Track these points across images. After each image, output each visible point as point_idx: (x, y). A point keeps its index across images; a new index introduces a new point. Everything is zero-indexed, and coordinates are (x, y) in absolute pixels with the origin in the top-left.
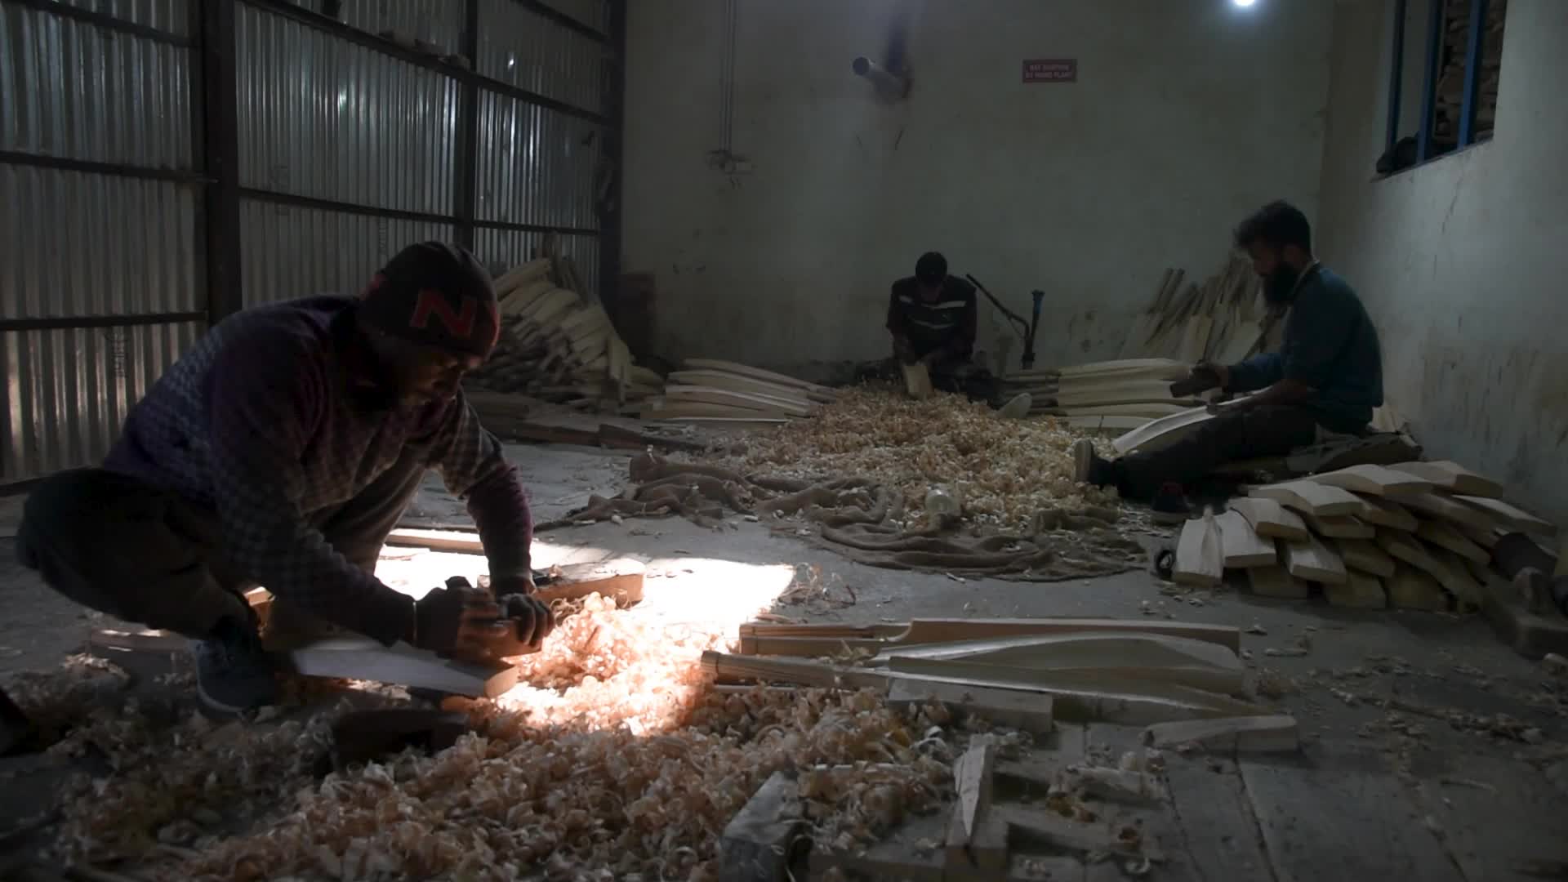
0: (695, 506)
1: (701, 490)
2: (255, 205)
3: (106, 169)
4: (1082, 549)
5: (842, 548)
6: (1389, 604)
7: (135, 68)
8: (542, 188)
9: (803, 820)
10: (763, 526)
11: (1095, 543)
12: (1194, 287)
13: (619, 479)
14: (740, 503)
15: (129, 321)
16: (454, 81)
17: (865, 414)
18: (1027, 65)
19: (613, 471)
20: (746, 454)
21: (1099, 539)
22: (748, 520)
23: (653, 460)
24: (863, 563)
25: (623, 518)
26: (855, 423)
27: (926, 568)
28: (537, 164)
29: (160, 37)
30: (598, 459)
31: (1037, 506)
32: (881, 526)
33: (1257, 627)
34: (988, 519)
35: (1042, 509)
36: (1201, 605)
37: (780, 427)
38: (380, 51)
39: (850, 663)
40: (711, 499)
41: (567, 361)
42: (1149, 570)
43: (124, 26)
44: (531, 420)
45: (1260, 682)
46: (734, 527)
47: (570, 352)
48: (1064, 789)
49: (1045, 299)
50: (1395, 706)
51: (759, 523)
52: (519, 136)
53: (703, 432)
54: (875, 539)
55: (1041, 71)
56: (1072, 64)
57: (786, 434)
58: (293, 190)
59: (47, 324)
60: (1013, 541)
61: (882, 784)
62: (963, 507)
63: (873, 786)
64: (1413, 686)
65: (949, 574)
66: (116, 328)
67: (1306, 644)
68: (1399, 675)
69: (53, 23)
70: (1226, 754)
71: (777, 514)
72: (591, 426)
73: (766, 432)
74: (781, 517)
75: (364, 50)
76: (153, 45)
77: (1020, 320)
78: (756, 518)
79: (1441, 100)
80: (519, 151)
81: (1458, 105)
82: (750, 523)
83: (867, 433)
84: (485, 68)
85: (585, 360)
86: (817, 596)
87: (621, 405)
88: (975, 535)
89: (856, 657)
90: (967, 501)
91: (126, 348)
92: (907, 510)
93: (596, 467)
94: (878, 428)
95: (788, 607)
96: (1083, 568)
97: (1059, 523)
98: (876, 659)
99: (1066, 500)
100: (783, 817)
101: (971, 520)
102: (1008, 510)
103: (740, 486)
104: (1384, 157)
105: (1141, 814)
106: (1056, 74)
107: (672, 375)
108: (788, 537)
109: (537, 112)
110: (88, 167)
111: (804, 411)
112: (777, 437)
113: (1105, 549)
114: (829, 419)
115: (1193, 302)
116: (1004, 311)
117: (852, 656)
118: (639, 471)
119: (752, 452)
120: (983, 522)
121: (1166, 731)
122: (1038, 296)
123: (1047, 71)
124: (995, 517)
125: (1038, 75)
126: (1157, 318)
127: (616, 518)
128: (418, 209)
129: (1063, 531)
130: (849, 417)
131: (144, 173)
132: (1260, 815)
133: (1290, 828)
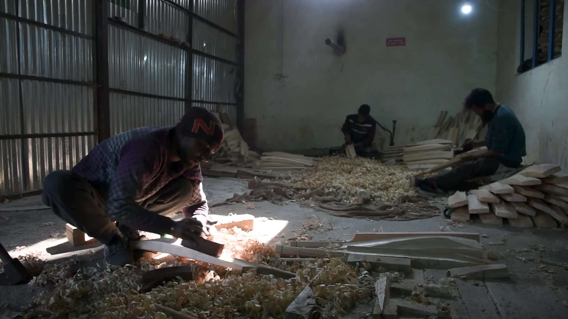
0: (272, 197)
1: (274, 191)
2: (115, 94)
3: (63, 82)
4: (416, 209)
5: (327, 210)
6: (535, 225)
7: (73, 47)
8: (216, 89)
9: (316, 306)
10: (298, 203)
11: (421, 207)
12: (451, 117)
13: (245, 189)
14: (289, 196)
15: (70, 135)
16: (184, 51)
17: (333, 165)
18: (388, 40)
19: (242, 186)
20: (291, 179)
21: (422, 206)
22: (292, 202)
23: (257, 181)
24: (335, 215)
25: (246, 202)
26: (330, 168)
27: (358, 217)
28: (214, 80)
29: (82, 36)
30: (237, 182)
31: (398, 195)
32: (341, 203)
33: (485, 235)
34: (380, 200)
35: (400, 196)
36: (462, 228)
37: (302, 170)
38: (159, 41)
39: (332, 249)
40: (277, 194)
41: (226, 149)
42: (442, 216)
43: (69, 32)
44: (212, 169)
45: (488, 254)
46: (286, 204)
47: (226, 145)
48: (418, 293)
49: (397, 123)
50: (542, 262)
51: (296, 202)
52: (208, 70)
53: (275, 172)
54: (339, 207)
55: (393, 42)
56: (404, 39)
57: (305, 173)
58: (128, 89)
59: (42, 136)
60: (390, 207)
61: (347, 291)
62: (371, 196)
63: (343, 292)
64: (548, 255)
65: (367, 219)
66: (66, 137)
67: (504, 240)
68: (542, 251)
69: (45, 32)
70: (479, 279)
71: (302, 199)
72: (234, 171)
73: (298, 172)
74: (304, 200)
75: (153, 40)
76: (80, 39)
77: (388, 131)
78: (295, 201)
79: (540, 46)
80: (207, 76)
81: (546, 47)
82: (292, 203)
83: (334, 171)
84: (195, 47)
85: (232, 148)
86: (319, 227)
87: (245, 164)
88: (375, 205)
89: (334, 247)
90: (372, 193)
91: (69, 144)
92: (350, 197)
93: (236, 185)
94: (338, 169)
95: (307, 231)
96: (417, 216)
97: (407, 201)
98: (342, 247)
99: (409, 192)
100: (308, 304)
101: (374, 200)
102: (387, 196)
103: (289, 190)
104: (519, 67)
105: (448, 302)
106: (398, 43)
107: (263, 154)
108: (307, 207)
109: (214, 62)
110: (57, 81)
111: (311, 164)
112: (302, 173)
113: (425, 209)
114: (320, 167)
115: (451, 123)
116: (382, 128)
117: (333, 246)
118: (251, 186)
119: (293, 179)
120: (379, 201)
121: (454, 271)
122: (395, 122)
123: (395, 42)
124: (383, 199)
125: (391, 44)
126: (438, 130)
127: (244, 201)
128: (172, 96)
129: (409, 203)
130: (327, 166)
131: (76, 83)
132: (496, 301)
133: (508, 306)
